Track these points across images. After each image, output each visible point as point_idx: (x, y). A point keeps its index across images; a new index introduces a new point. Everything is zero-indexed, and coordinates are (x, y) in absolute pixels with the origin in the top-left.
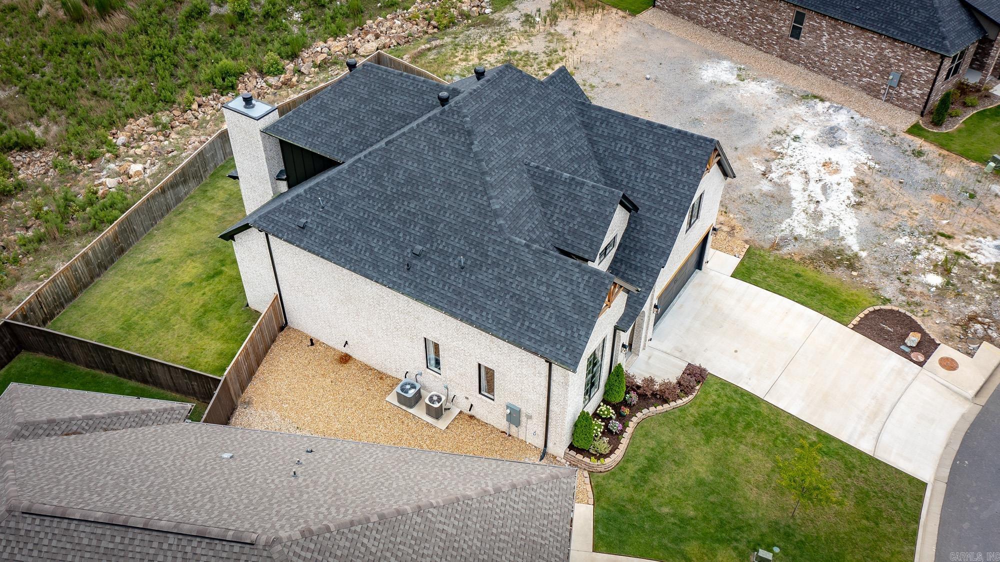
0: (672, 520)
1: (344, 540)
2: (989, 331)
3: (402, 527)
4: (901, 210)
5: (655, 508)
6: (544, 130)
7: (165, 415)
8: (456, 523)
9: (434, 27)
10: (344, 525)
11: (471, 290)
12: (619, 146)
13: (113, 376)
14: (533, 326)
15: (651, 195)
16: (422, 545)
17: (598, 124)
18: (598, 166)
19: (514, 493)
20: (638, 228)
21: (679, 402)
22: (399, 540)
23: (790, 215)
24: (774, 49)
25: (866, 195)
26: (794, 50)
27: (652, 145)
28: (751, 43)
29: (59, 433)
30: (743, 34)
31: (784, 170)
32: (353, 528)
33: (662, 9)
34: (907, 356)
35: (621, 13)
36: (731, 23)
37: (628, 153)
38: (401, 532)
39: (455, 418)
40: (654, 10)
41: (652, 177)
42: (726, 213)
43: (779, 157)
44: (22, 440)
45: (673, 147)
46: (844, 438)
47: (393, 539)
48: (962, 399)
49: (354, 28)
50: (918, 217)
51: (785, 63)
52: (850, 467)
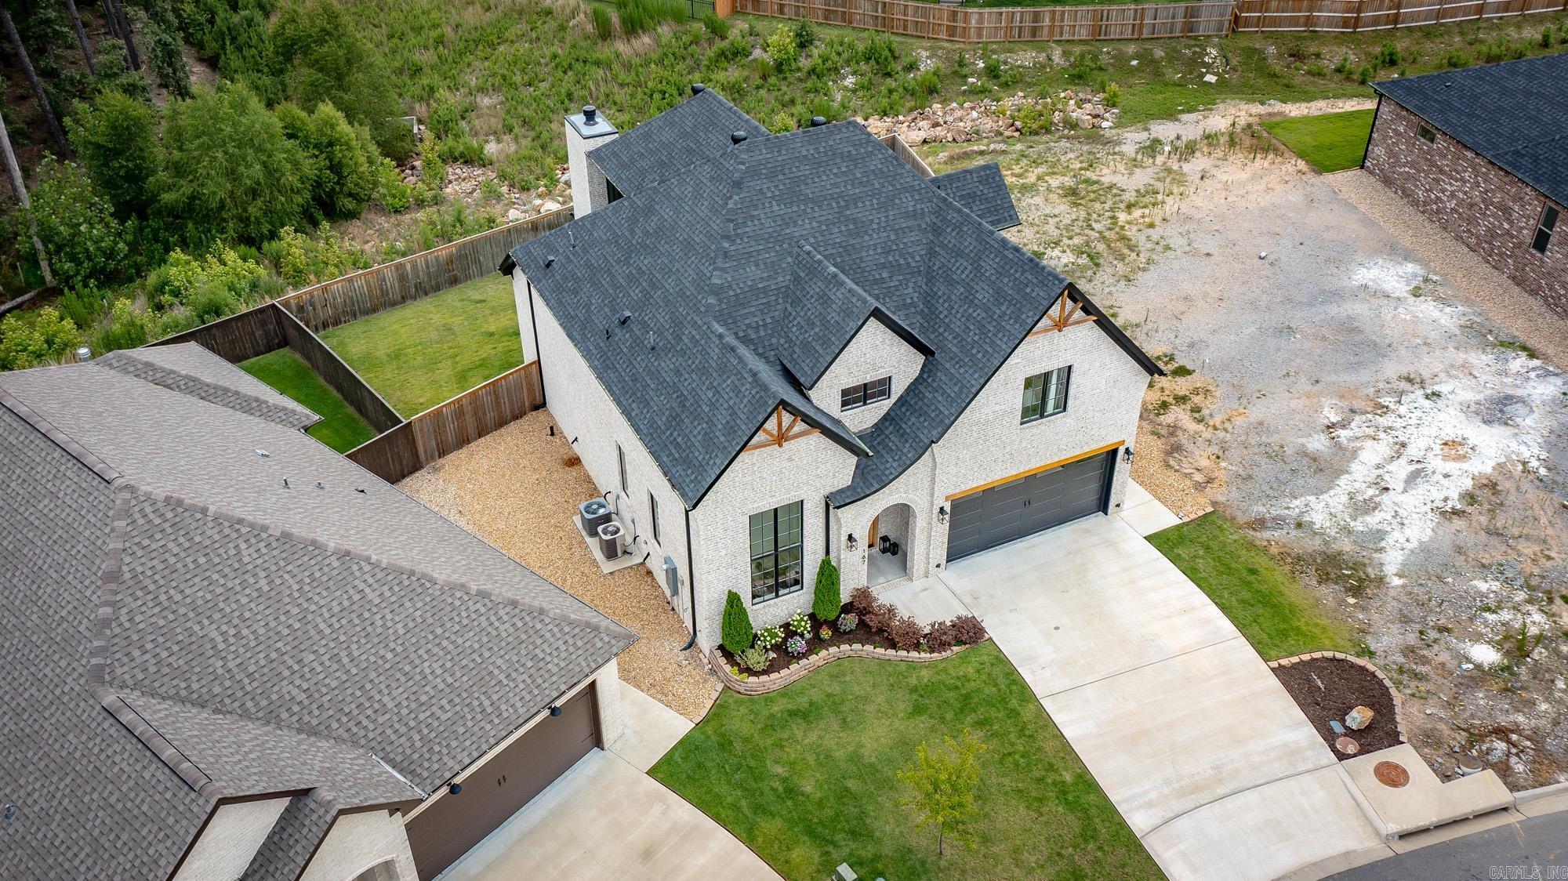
0: (777, 785)
1: (216, 530)
2: (1513, 760)
3: (306, 559)
4: (1526, 544)
5: (768, 762)
6: (860, 215)
7: (280, 414)
8: (388, 594)
9: (1017, 130)
10: (228, 518)
11: (647, 378)
12: (958, 264)
13: (339, 396)
14: (679, 440)
15: (963, 339)
16: (318, 590)
17: (948, 230)
18: (924, 287)
19: (507, 610)
20: (930, 380)
21: (914, 654)
22: (289, 568)
23: (1319, 492)
24: (1507, 264)
25: (1481, 505)
26: (1533, 271)
27: (993, 272)
28: (1477, 248)
29: (150, 378)
30: (1469, 231)
31: (1371, 431)
32: (237, 526)
33: (1371, 173)
34: (1330, 737)
35: (1302, 165)
36: (1457, 211)
37: (963, 276)
38: (300, 562)
39: (631, 567)
40: (1359, 172)
41: (975, 315)
42: (1218, 457)
43: (1379, 412)
44: (107, 368)
45: (1016, 279)
46: (1114, 797)
47: (282, 563)
48: (1369, 829)
49: (911, 110)
50: (1549, 564)
51: (1516, 290)
52: (1088, 834)
